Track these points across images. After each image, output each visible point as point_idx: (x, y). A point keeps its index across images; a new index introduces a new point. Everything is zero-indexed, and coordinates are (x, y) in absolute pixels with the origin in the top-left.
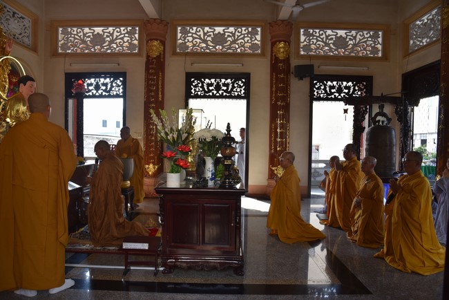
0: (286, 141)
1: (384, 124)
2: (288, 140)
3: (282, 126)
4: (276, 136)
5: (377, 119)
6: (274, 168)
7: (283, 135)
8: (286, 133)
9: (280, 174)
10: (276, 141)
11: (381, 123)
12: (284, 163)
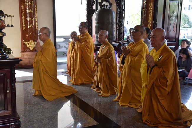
0: (35, 20)
1: (108, 8)
2: (36, 19)
3: (31, 7)
4: (26, 16)
5: (103, 4)
6: (26, 43)
7: (32, 15)
8: (34, 13)
9: (32, 47)
10: (26, 20)
11: (105, 7)
12: (43, 37)
